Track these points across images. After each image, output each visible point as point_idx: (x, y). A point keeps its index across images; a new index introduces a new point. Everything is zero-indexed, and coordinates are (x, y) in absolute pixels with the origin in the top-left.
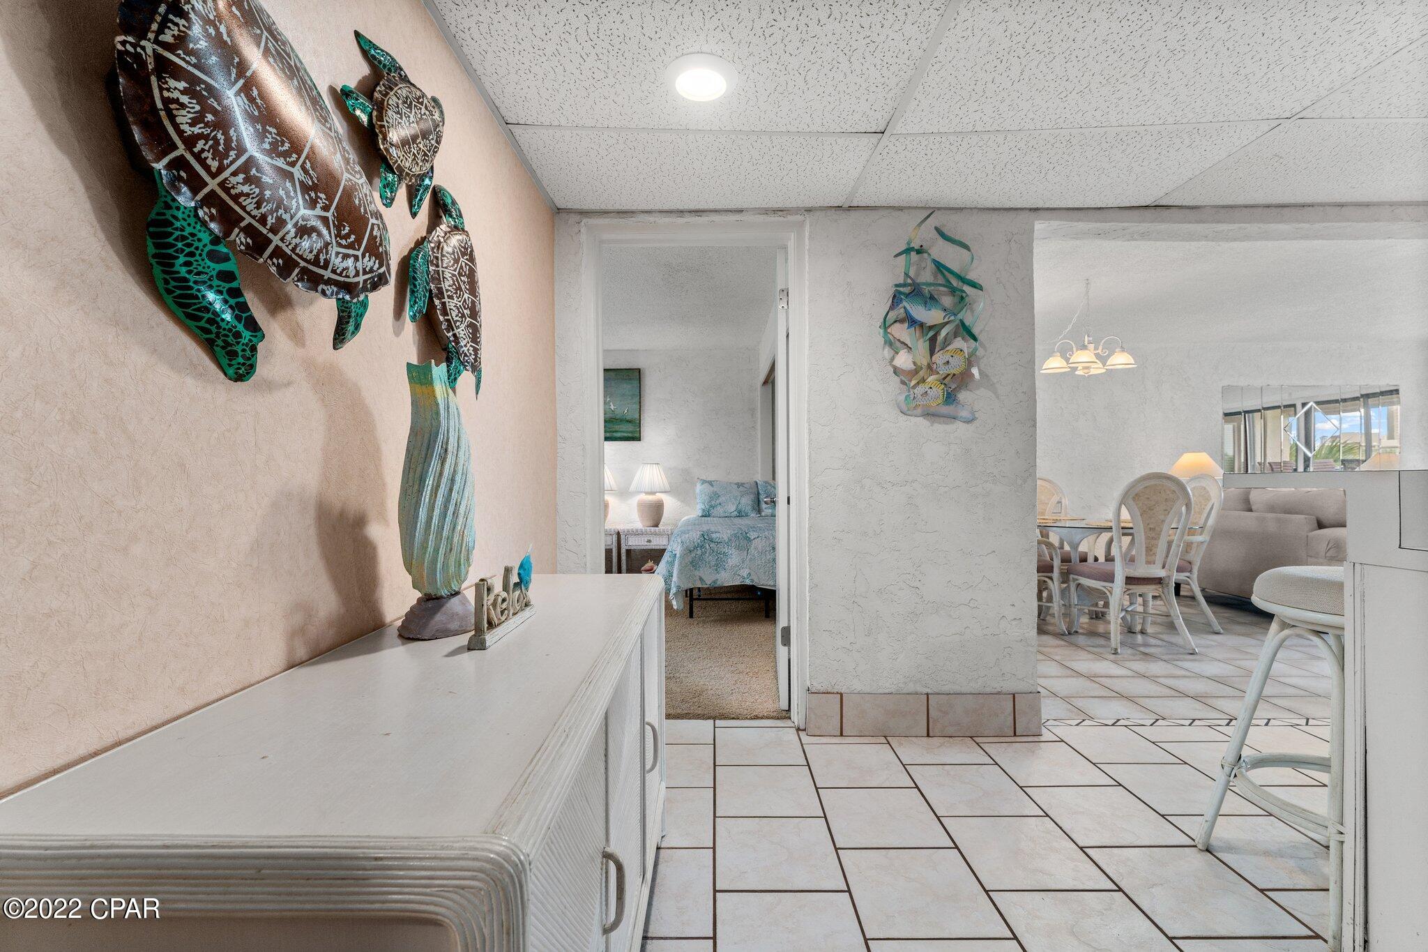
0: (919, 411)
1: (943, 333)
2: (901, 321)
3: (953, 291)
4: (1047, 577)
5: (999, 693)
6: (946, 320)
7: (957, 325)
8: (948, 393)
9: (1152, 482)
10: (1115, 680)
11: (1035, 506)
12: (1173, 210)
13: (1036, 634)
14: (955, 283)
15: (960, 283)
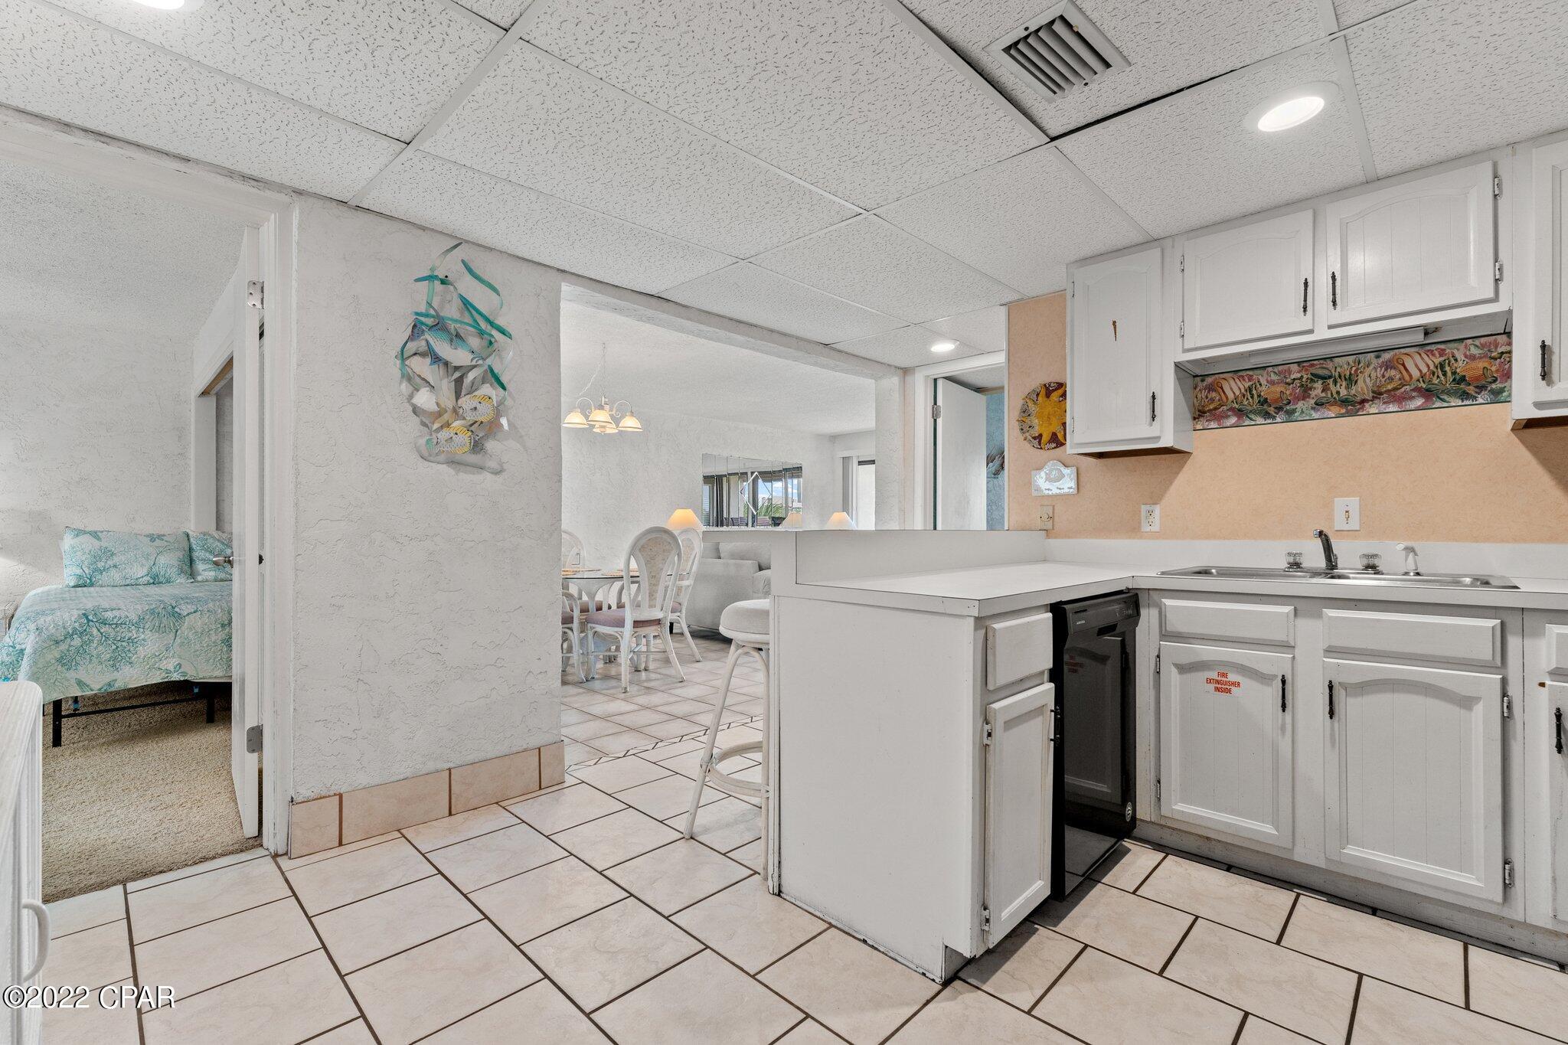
0: (442, 458)
1: (471, 376)
2: (423, 355)
3: (481, 333)
4: (568, 628)
5: (525, 750)
6: (474, 363)
7: (486, 371)
8: (475, 442)
9: (654, 535)
10: (625, 716)
11: (560, 559)
12: (671, 304)
13: (560, 684)
14: (483, 325)
15: (489, 327)
